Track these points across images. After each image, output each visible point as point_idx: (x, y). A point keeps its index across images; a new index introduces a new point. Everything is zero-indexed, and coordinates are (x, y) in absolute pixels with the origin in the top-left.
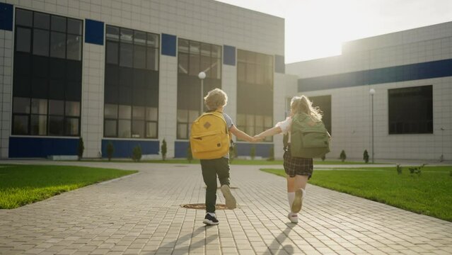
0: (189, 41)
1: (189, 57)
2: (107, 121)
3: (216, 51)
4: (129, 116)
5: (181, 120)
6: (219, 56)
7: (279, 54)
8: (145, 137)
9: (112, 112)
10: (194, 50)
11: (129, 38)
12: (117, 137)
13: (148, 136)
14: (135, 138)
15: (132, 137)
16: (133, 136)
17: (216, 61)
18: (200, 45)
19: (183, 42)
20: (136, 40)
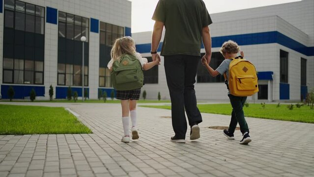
0: (66, 13)
1: (66, 25)
2: (5, 71)
3: (85, 22)
4: (22, 68)
5: (60, 72)
6: (87, 26)
7: (128, 26)
8: (35, 84)
9: (10, 63)
10: (70, 20)
11: (22, 9)
12: (13, 83)
13: (36, 83)
14: (26, 84)
15: (24, 84)
16: (25, 82)
17: (85, 29)
18: (74, 17)
19: (62, 14)
20: (27, 11)
